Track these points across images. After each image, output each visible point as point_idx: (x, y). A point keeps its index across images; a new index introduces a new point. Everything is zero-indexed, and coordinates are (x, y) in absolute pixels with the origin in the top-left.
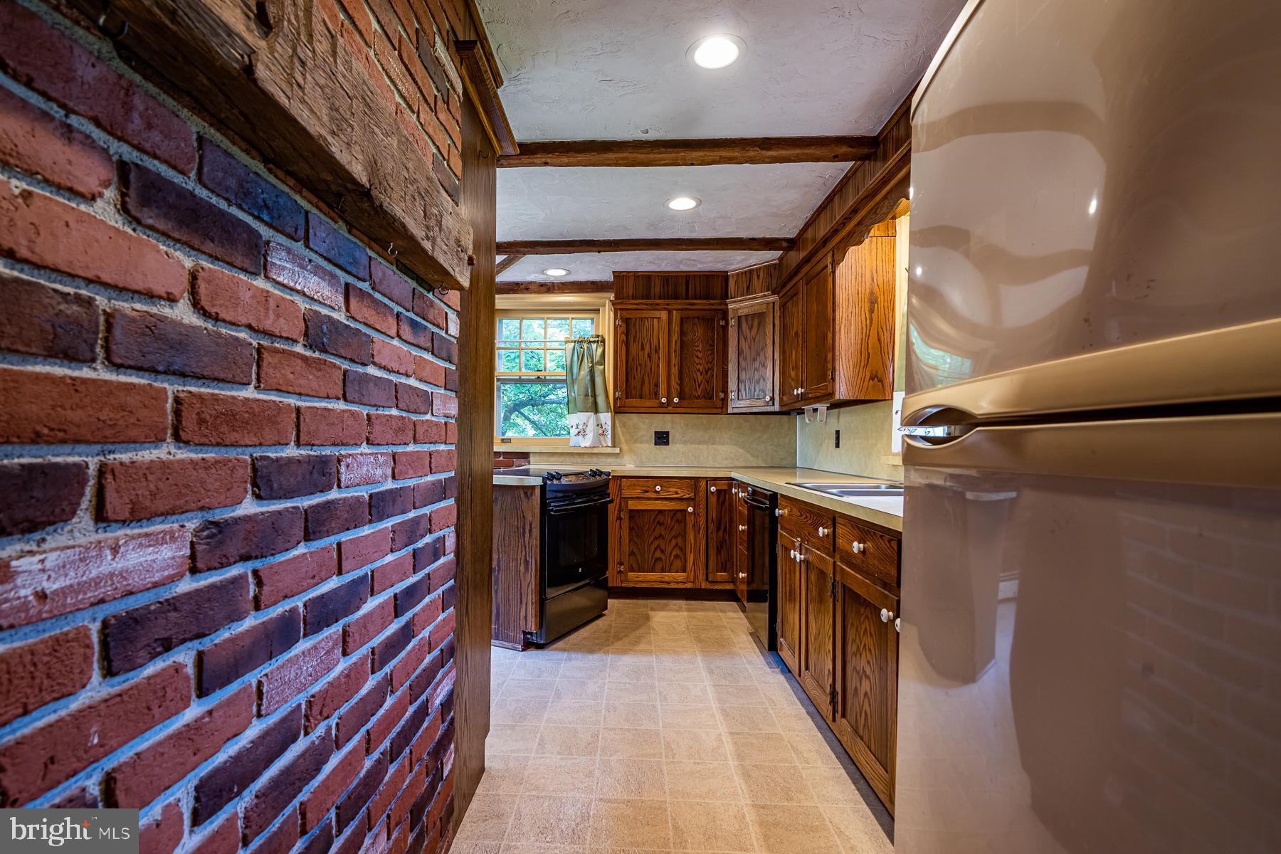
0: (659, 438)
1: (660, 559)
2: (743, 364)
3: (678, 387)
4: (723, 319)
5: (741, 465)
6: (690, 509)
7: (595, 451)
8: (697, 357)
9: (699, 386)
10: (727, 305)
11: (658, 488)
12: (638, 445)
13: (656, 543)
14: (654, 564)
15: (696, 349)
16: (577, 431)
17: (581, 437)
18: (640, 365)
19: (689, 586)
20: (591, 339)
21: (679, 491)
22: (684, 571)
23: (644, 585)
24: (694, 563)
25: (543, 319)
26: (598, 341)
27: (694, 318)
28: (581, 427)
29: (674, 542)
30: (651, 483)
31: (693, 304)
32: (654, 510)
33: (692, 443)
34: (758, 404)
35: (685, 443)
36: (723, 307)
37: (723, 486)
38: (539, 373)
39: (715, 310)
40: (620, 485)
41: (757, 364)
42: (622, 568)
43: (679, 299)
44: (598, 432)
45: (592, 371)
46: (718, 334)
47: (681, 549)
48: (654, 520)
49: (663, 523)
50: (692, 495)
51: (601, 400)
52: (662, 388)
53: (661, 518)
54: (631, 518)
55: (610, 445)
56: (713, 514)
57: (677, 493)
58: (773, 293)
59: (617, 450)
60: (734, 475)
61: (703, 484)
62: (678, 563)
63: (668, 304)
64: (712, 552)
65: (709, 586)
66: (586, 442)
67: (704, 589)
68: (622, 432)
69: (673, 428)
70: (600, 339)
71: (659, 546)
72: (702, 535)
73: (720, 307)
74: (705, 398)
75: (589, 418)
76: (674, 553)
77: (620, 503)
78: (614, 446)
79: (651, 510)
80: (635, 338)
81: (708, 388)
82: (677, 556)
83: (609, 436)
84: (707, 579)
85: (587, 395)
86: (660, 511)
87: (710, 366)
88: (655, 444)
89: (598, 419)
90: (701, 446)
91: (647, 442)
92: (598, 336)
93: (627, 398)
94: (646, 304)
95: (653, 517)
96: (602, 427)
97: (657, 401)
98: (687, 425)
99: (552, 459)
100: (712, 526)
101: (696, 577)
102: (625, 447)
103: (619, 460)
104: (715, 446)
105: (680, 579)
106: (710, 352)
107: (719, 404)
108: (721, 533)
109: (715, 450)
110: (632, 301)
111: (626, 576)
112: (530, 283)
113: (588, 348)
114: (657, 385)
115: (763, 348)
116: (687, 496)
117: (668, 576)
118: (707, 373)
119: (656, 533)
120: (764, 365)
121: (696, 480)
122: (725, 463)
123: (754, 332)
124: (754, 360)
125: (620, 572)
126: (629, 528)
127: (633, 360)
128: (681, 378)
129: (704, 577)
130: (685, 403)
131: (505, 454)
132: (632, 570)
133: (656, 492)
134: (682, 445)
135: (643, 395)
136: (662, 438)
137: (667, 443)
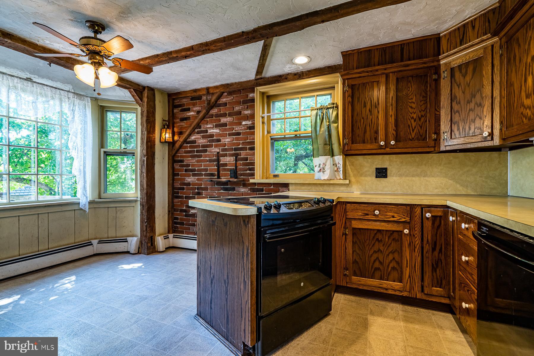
0: (379, 173)
1: (379, 269)
2: (456, 107)
3: (395, 133)
4: (435, 74)
5: (451, 193)
6: (406, 231)
7: (332, 182)
8: (412, 107)
9: (413, 131)
10: (439, 61)
11: (377, 212)
12: (363, 178)
13: (375, 256)
14: (374, 272)
15: (410, 101)
16: (319, 168)
17: (321, 173)
18: (363, 118)
19: (405, 294)
20: (329, 106)
21: (396, 215)
22: (401, 281)
23: (365, 288)
24: (410, 276)
25: (298, 98)
26: (333, 107)
27: (408, 77)
28: (321, 166)
29: (391, 257)
30: (370, 208)
31: (408, 65)
32: (374, 230)
33: (407, 176)
34: (473, 141)
35: (401, 176)
36: (435, 64)
37: (439, 212)
38: (296, 133)
39: (428, 67)
40: (345, 209)
41: (472, 105)
42: (347, 273)
43: (394, 62)
44: (334, 169)
45: (329, 127)
46: (430, 86)
47: (397, 263)
48: (374, 237)
49: (381, 240)
50: (408, 219)
51: (336, 147)
52: (381, 134)
53: (380, 236)
54: (354, 234)
55: (342, 178)
56: (428, 235)
57: (393, 217)
58: (494, 35)
59: (347, 182)
60: (449, 203)
61: (418, 211)
62: (395, 274)
63: (385, 69)
64: (428, 269)
65: (424, 297)
66: (325, 176)
67: (418, 299)
68: (351, 169)
69: (390, 165)
70: (335, 105)
71: (378, 258)
72: (417, 253)
73: (432, 64)
74: (419, 140)
75: (327, 160)
76: (391, 265)
77: (346, 223)
78: (345, 178)
79: (371, 229)
80: (359, 98)
81: (421, 132)
82: (394, 268)
83: (341, 172)
84: (423, 291)
85: (325, 144)
86: (379, 231)
87: (423, 113)
88: (376, 177)
89: (334, 160)
90: (414, 178)
91: (370, 176)
92: (333, 104)
93: (352, 143)
94: (367, 72)
95: (372, 235)
96: (336, 166)
97: (377, 144)
98: (402, 163)
99: (303, 188)
100: (426, 247)
101: (412, 288)
102: (353, 179)
103: (349, 189)
104: (426, 178)
105: (396, 288)
106: (423, 102)
107: (432, 143)
108: (436, 253)
109: (427, 181)
110: (356, 71)
111: (350, 279)
112: (288, 74)
113: (326, 113)
114: (377, 132)
115: (479, 90)
116: (403, 220)
117: (386, 284)
118: (420, 119)
119: (376, 248)
120: (480, 105)
121: (412, 207)
122: (436, 191)
123: (468, 78)
124: (469, 102)
125: (345, 275)
126: (353, 242)
127: (358, 115)
128: (396, 125)
129: (420, 289)
130: (401, 144)
131: (274, 184)
132: (355, 274)
133: (375, 215)
134: (398, 178)
135: (366, 140)
136: (382, 173)
137: (386, 176)
